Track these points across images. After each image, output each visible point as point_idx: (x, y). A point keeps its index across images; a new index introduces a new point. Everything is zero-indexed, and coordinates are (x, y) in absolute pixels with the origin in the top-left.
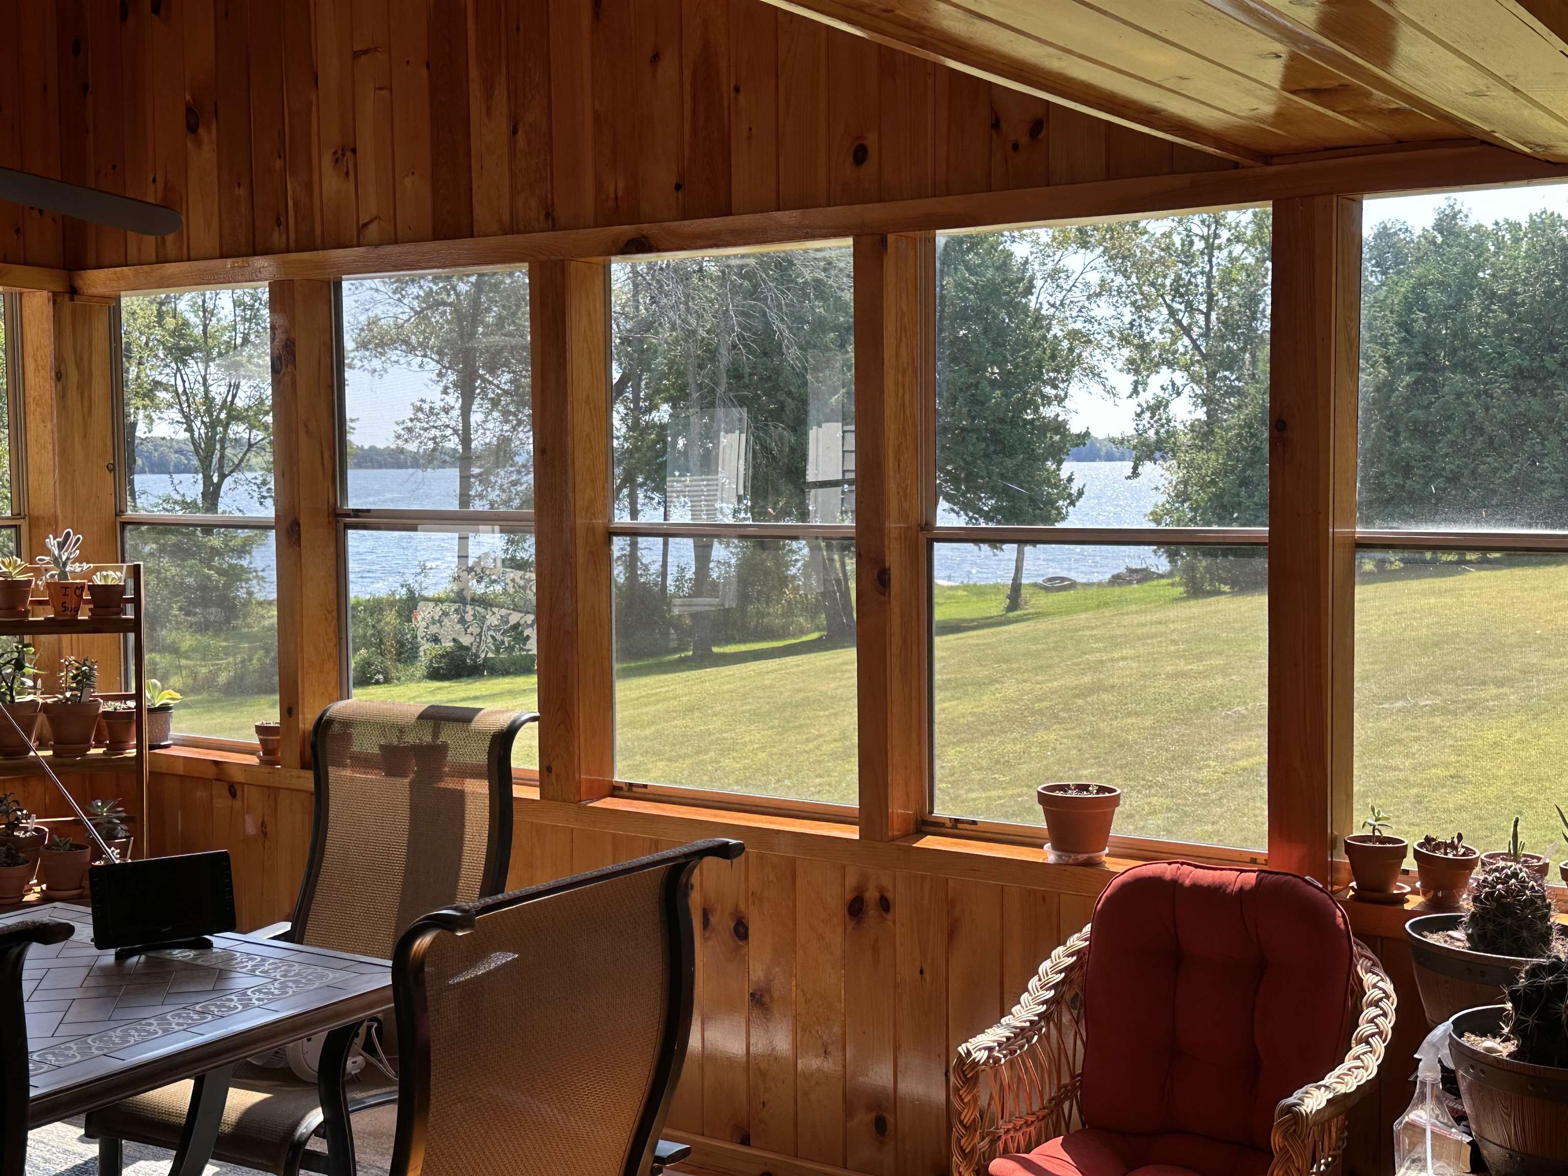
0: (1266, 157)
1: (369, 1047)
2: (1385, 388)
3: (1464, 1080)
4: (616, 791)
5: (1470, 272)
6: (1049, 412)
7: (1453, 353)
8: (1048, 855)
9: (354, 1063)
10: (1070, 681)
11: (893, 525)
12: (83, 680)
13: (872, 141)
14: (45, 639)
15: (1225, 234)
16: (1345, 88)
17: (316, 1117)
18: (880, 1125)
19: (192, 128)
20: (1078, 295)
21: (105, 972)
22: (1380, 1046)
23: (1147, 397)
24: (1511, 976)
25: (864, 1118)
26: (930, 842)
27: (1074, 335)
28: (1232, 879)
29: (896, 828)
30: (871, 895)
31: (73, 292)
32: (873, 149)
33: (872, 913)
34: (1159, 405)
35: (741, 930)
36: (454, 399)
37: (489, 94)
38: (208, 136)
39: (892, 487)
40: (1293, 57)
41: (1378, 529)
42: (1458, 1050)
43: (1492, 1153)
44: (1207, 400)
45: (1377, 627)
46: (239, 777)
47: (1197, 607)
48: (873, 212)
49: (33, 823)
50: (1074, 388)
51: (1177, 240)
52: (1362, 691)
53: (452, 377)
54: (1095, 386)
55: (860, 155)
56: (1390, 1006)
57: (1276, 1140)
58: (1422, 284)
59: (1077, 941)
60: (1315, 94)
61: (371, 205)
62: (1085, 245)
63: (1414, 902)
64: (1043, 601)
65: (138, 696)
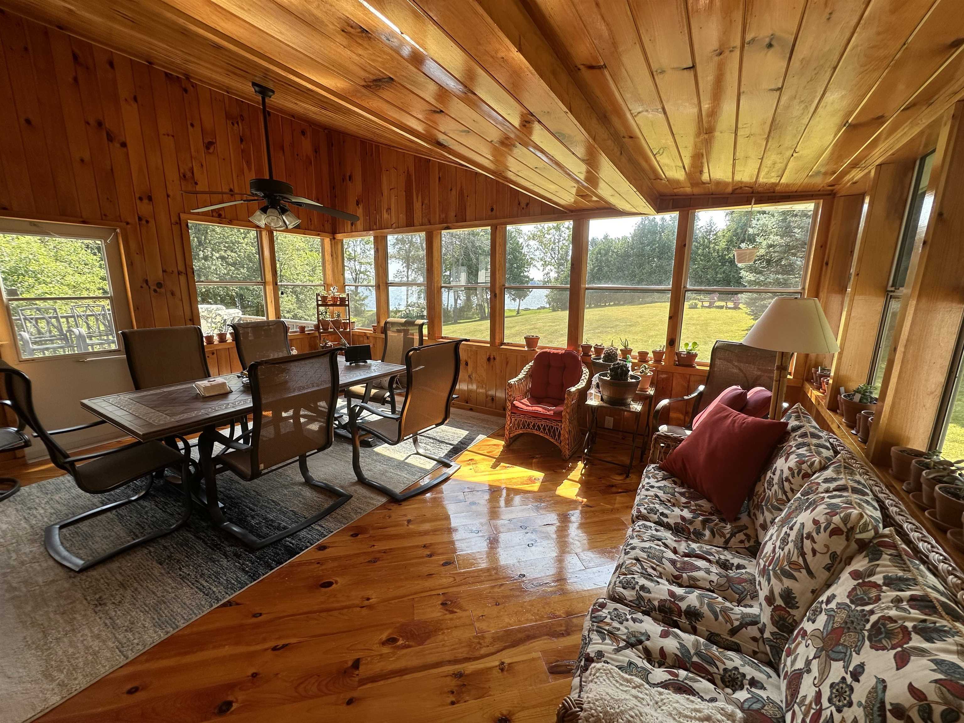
0: (572, 211)
1: (397, 383)
2: (592, 270)
3: (600, 384)
4: (442, 338)
5: (610, 247)
6: (526, 274)
7: (605, 263)
8: (526, 349)
9: (394, 386)
10: (529, 327)
11: (498, 285)
12: (339, 316)
13: (495, 207)
14: (331, 308)
15: (562, 238)
16: (587, 195)
17: (388, 394)
18: (493, 399)
19: (358, 205)
20: (532, 250)
21: (348, 366)
22: (585, 381)
23: (546, 272)
24: (610, 366)
25: (489, 398)
26: (503, 347)
27: (531, 258)
28: (560, 352)
29: (497, 344)
30: (492, 357)
31: (334, 238)
32: (495, 209)
33: (492, 360)
34: (548, 273)
35: (467, 364)
36: (405, 269)
37: (417, 198)
38: (361, 206)
39: (497, 276)
40: (578, 187)
41: (590, 286)
42: (599, 379)
43: (605, 397)
44: (557, 272)
45: (588, 317)
46: (368, 335)
47: (554, 313)
48: (495, 221)
49: (330, 343)
50: (531, 269)
51: (552, 240)
52: (585, 329)
53: (404, 265)
54: (535, 268)
55: (492, 210)
56: (588, 374)
57: (566, 396)
58: (600, 249)
59: (531, 364)
60: (582, 196)
61: (394, 220)
62: (534, 239)
63: (593, 356)
64: (524, 312)
65: (349, 319)
